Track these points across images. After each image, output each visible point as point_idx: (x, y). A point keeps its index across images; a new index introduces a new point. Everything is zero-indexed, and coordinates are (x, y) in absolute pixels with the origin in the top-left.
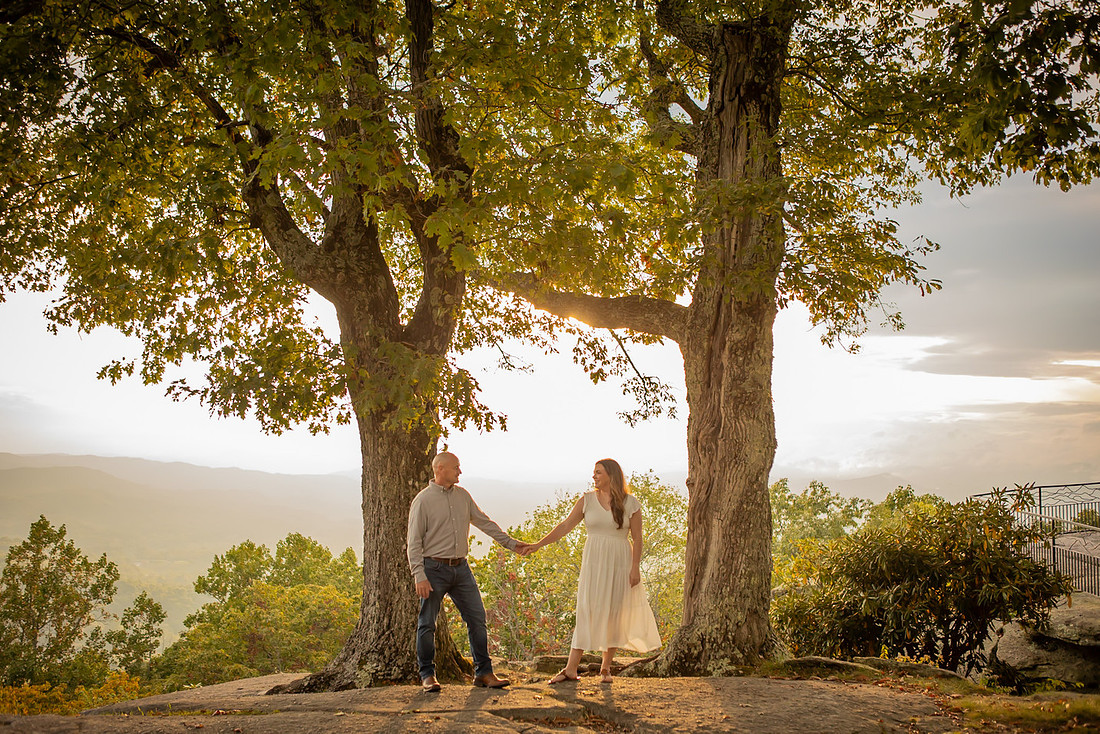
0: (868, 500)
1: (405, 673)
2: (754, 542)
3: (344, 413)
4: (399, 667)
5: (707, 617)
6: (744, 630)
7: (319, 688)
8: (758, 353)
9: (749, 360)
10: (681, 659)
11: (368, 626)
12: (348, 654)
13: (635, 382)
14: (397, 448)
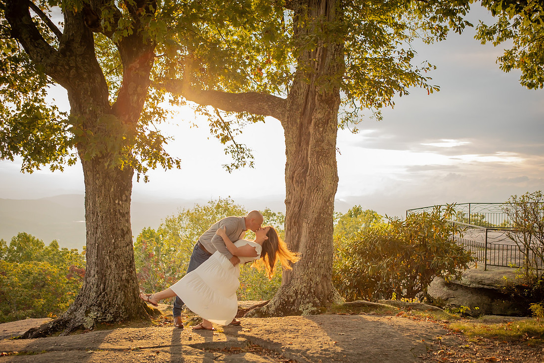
0: (340, 213)
1: (115, 318)
2: (326, 236)
3: (73, 158)
4: (111, 314)
5: (299, 279)
6: (320, 286)
7: (60, 329)
8: (331, 126)
9: (326, 130)
10: (283, 304)
11: (90, 290)
12: (77, 307)
13: (232, 147)
14: (108, 181)
